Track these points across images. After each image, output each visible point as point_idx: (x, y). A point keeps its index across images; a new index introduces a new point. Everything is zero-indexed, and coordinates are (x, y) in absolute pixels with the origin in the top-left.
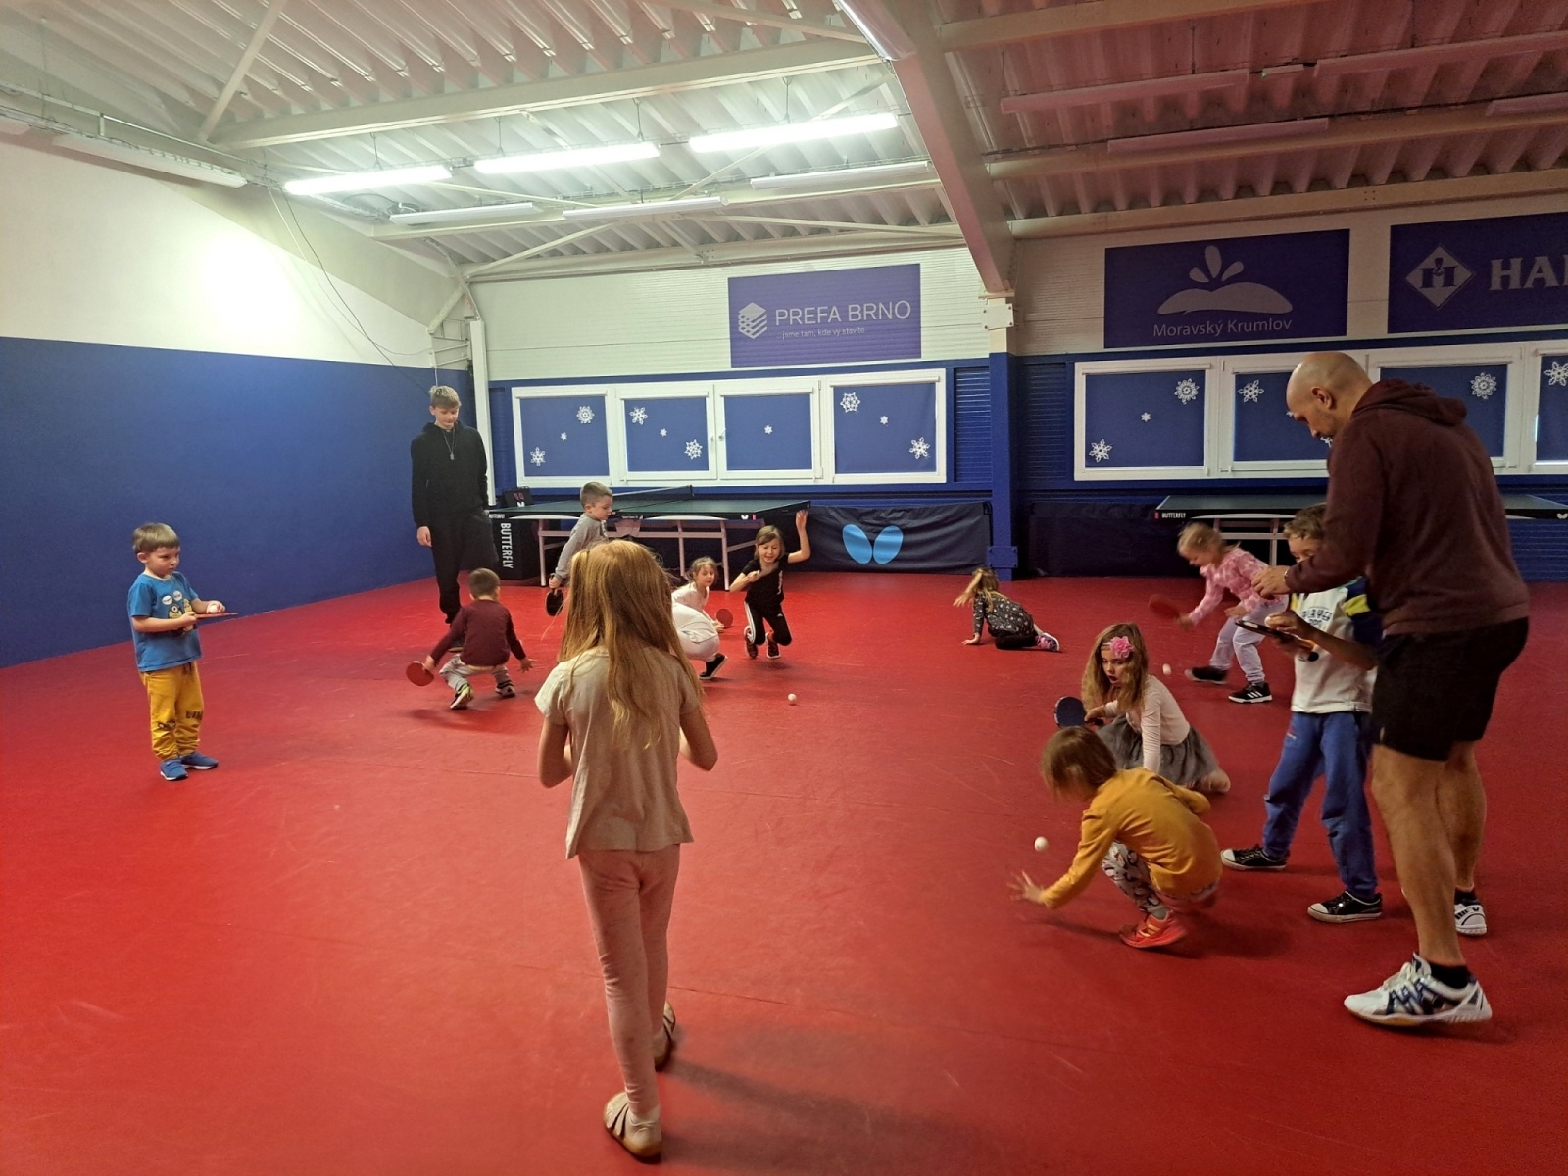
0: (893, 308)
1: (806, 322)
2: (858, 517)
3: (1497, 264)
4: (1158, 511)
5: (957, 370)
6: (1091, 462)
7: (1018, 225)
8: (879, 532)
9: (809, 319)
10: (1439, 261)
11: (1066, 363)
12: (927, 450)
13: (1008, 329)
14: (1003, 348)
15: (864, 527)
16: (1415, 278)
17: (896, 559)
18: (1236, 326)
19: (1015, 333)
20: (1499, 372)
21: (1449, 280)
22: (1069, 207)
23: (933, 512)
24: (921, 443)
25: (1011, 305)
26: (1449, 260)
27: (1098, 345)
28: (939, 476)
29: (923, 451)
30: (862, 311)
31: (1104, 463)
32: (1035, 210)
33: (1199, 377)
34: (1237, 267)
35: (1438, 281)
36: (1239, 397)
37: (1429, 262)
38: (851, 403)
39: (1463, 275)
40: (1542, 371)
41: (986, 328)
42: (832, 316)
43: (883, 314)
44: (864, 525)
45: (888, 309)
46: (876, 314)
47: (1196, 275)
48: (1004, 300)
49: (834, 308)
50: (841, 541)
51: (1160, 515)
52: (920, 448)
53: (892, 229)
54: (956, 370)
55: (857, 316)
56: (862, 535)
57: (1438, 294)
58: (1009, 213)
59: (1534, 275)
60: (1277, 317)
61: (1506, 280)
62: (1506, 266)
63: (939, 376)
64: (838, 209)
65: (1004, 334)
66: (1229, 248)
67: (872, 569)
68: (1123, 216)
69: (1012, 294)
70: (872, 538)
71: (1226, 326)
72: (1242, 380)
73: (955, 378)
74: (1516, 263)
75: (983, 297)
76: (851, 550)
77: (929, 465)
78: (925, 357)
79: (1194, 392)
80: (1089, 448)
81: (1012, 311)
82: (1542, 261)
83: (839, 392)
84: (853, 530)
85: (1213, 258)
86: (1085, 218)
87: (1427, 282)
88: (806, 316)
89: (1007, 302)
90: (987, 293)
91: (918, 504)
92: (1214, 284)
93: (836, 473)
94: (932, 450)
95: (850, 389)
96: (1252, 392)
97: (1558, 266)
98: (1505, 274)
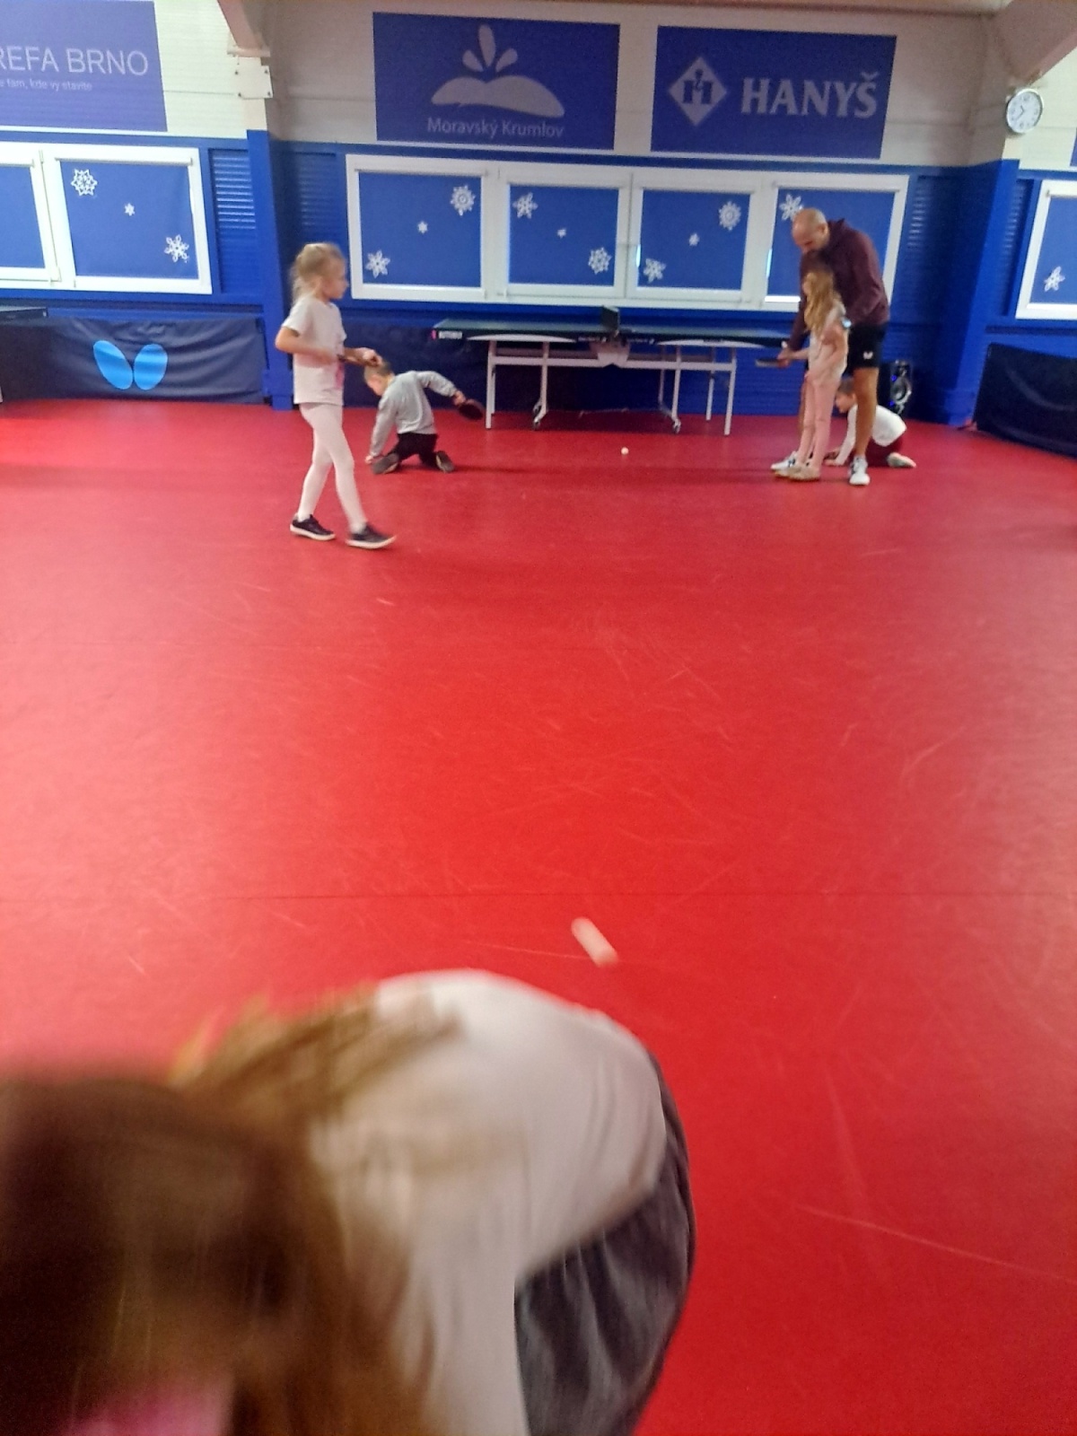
0: (125, 61)
1: (12, 67)
2: (111, 332)
3: (749, 83)
4: (435, 329)
5: (213, 152)
6: (369, 277)
9: (16, 63)
11: (333, 156)
12: (186, 251)
13: (266, 100)
14: (262, 125)
15: (119, 343)
16: (677, 91)
17: (160, 385)
18: (510, 127)
19: (274, 106)
20: (742, 200)
21: (706, 99)
23: (199, 328)
24: (178, 242)
25: (267, 68)
26: (708, 75)
27: (371, 138)
28: (201, 285)
29: (182, 253)
30: (85, 59)
31: (382, 279)
33: (474, 184)
34: (510, 57)
35: (697, 96)
36: (514, 211)
37: (689, 75)
38: (85, 184)
39: (719, 93)
40: (779, 203)
41: (240, 95)
42: (45, 61)
43: (114, 66)
44: (119, 341)
45: (118, 60)
46: (105, 65)
47: (469, 59)
48: (258, 61)
49: (48, 51)
50: (93, 360)
51: (437, 335)
52: (177, 249)
54: (211, 151)
55: (79, 66)
56: (117, 353)
57: (697, 112)
60: (550, 121)
61: (755, 102)
62: (756, 87)
63: (189, 156)
65: (262, 105)
66: (504, 32)
67: (133, 397)
69: (267, 54)
70: (131, 358)
71: (500, 128)
72: (517, 192)
73: (211, 162)
74: (765, 83)
75: (234, 54)
76: (106, 371)
77: (190, 271)
78: (172, 131)
79: (471, 202)
80: (365, 260)
81: (269, 76)
82: (786, 86)
83: (68, 168)
84: (105, 346)
85: (486, 37)
87: (688, 98)
88: (11, 58)
89: (262, 64)
90: (237, 49)
91: (180, 318)
92: (488, 74)
93: (77, 275)
94: (191, 251)
95: (83, 165)
96: (526, 206)
97: (799, 92)
98: (755, 96)
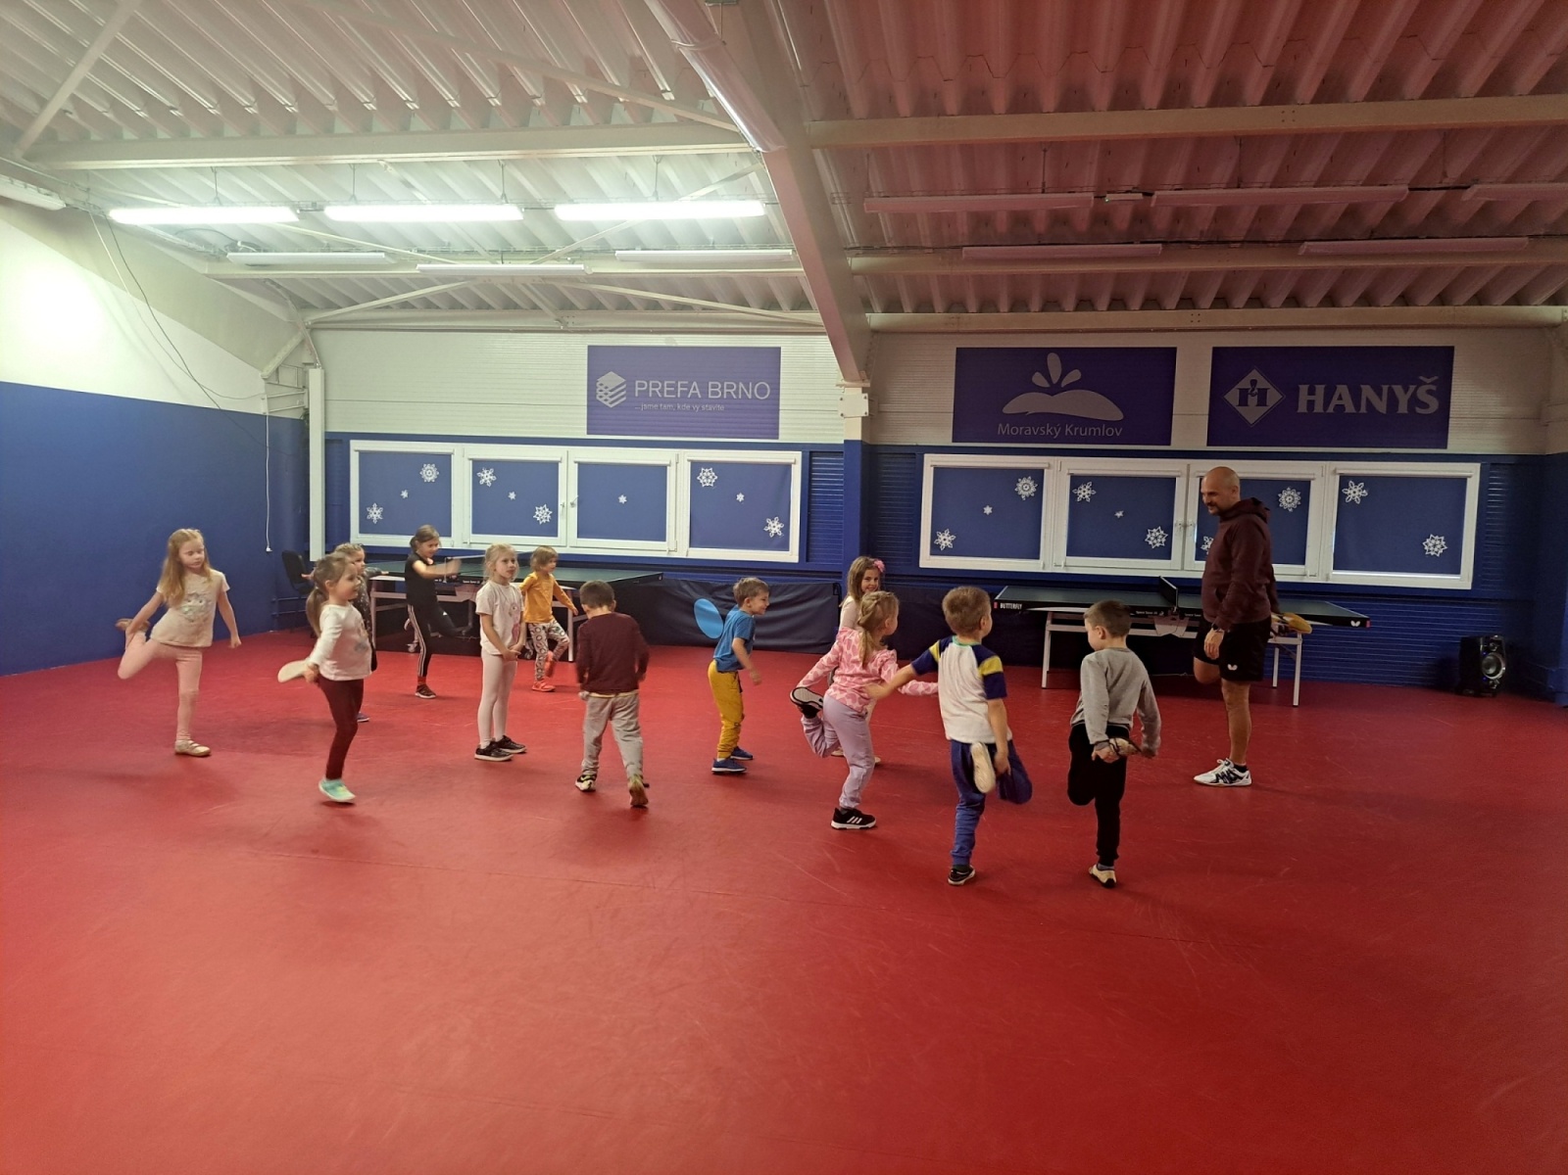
0: (753, 389)
1: (666, 395)
2: (711, 592)
3: (1304, 389)
4: (997, 601)
5: (813, 454)
6: (936, 550)
7: (876, 319)
8: (730, 608)
9: (669, 392)
10: (1254, 382)
11: (914, 455)
12: (781, 529)
13: (863, 418)
14: (857, 435)
15: (716, 602)
16: (1232, 397)
18: (1072, 429)
19: (869, 422)
20: (1303, 487)
21: (1262, 402)
22: (924, 305)
23: (785, 590)
24: (776, 522)
25: (866, 395)
26: (1263, 383)
27: (947, 440)
28: (791, 556)
29: (777, 531)
30: (722, 388)
31: (947, 552)
32: (892, 306)
33: (1038, 475)
34: (1075, 375)
35: (1253, 400)
36: (1073, 496)
37: (1245, 383)
38: (708, 478)
39: (1274, 397)
40: (1341, 488)
41: (842, 415)
42: (691, 391)
43: (743, 392)
44: (716, 600)
45: (748, 390)
46: (736, 393)
47: (1038, 379)
48: (860, 390)
49: (695, 384)
50: (692, 614)
51: (999, 605)
52: (774, 527)
53: (755, 311)
54: (811, 452)
55: (717, 393)
56: (714, 609)
57: (1252, 413)
58: (867, 306)
59: (1335, 401)
60: (1109, 424)
61: (1311, 404)
62: (1312, 392)
63: (795, 458)
64: (701, 287)
65: (859, 422)
66: (1071, 357)
68: (973, 319)
69: (868, 385)
70: (724, 613)
71: (1064, 429)
72: (1076, 481)
73: (811, 461)
74: (1320, 389)
75: (841, 386)
76: (702, 624)
77: (784, 545)
78: (783, 438)
79: (1033, 489)
80: (934, 537)
81: (867, 401)
82: (1342, 389)
83: (696, 467)
84: (705, 604)
85: (1054, 364)
86: (938, 318)
87: (1243, 402)
88: (666, 389)
89: (863, 392)
90: (844, 382)
92: (1054, 390)
93: (691, 546)
94: (786, 530)
95: (708, 464)
96: (1085, 492)
97: (1356, 396)
98: (1310, 399)
